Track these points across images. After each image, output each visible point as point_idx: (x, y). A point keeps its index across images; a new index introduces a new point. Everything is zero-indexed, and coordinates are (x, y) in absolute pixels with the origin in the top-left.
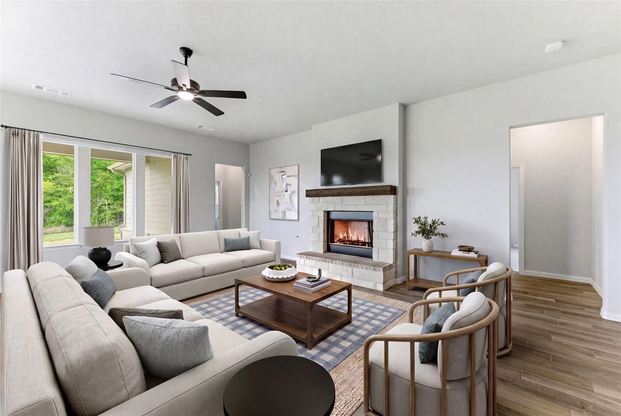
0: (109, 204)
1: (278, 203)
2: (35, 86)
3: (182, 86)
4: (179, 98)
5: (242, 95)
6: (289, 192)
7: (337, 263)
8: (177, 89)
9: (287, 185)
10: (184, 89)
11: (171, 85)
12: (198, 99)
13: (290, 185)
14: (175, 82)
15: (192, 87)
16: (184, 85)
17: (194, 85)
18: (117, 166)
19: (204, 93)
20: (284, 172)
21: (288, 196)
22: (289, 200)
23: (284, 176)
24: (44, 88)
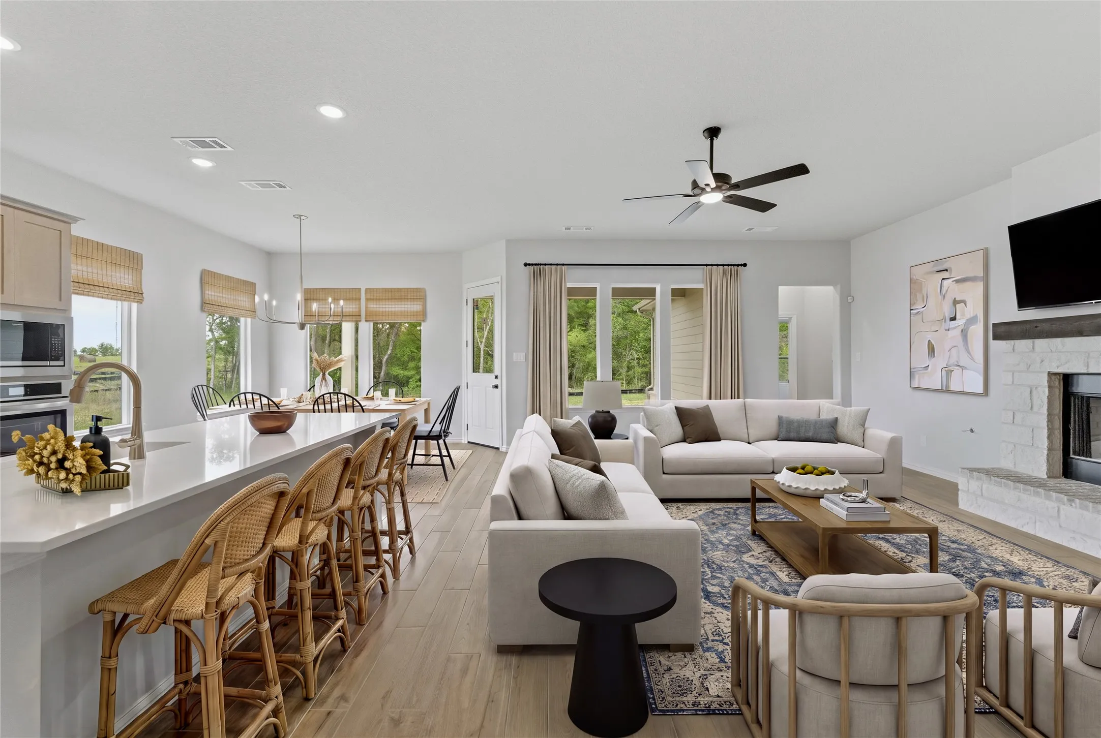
0: (638, 359)
1: (931, 350)
2: (564, 228)
3: (704, 187)
4: (703, 204)
5: (801, 170)
6: (960, 322)
7: (1054, 497)
8: (699, 191)
9: (955, 302)
10: (708, 189)
11: (691, 189)
12: (730, 197)
13: (964, 302)
14: (695, 185)
15: (717, 182)
16: (707, 185)
17: (722, 179)
18: (642, 305)
19: (737, 186)
20: (947, 270)
21: (957, 332)
22: (959, 341)
23: (945, 282)
24: (572, 228)
